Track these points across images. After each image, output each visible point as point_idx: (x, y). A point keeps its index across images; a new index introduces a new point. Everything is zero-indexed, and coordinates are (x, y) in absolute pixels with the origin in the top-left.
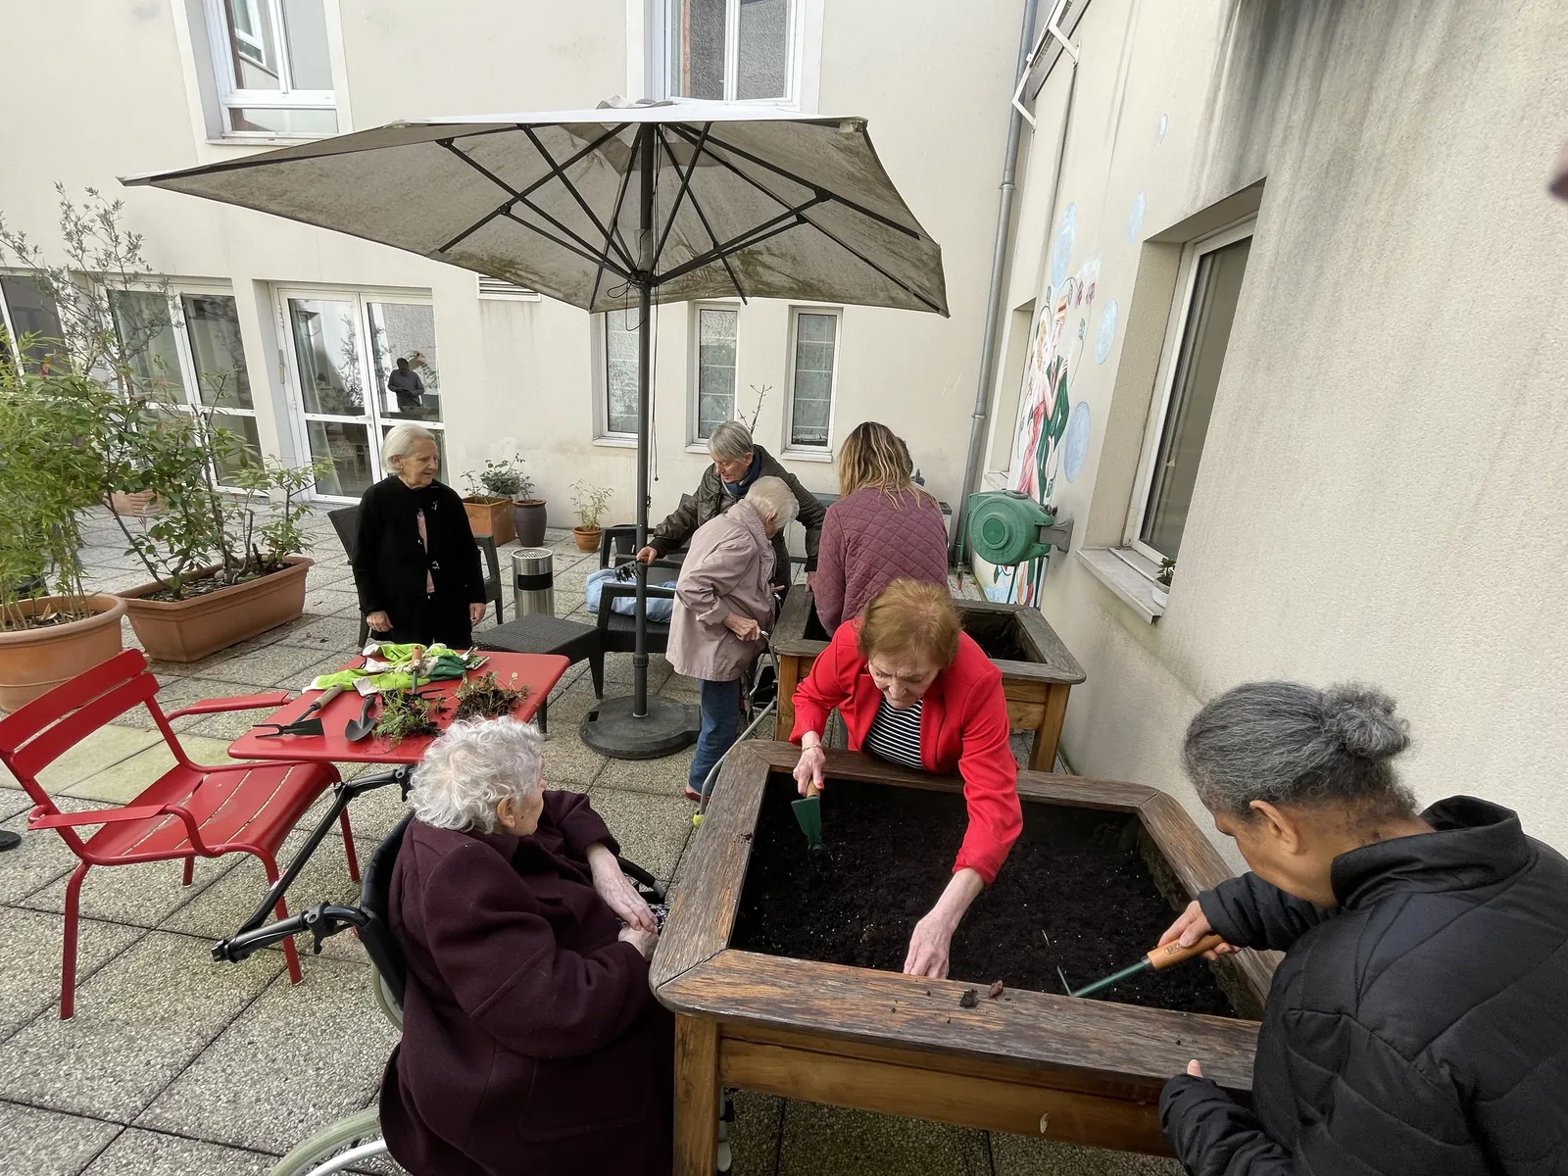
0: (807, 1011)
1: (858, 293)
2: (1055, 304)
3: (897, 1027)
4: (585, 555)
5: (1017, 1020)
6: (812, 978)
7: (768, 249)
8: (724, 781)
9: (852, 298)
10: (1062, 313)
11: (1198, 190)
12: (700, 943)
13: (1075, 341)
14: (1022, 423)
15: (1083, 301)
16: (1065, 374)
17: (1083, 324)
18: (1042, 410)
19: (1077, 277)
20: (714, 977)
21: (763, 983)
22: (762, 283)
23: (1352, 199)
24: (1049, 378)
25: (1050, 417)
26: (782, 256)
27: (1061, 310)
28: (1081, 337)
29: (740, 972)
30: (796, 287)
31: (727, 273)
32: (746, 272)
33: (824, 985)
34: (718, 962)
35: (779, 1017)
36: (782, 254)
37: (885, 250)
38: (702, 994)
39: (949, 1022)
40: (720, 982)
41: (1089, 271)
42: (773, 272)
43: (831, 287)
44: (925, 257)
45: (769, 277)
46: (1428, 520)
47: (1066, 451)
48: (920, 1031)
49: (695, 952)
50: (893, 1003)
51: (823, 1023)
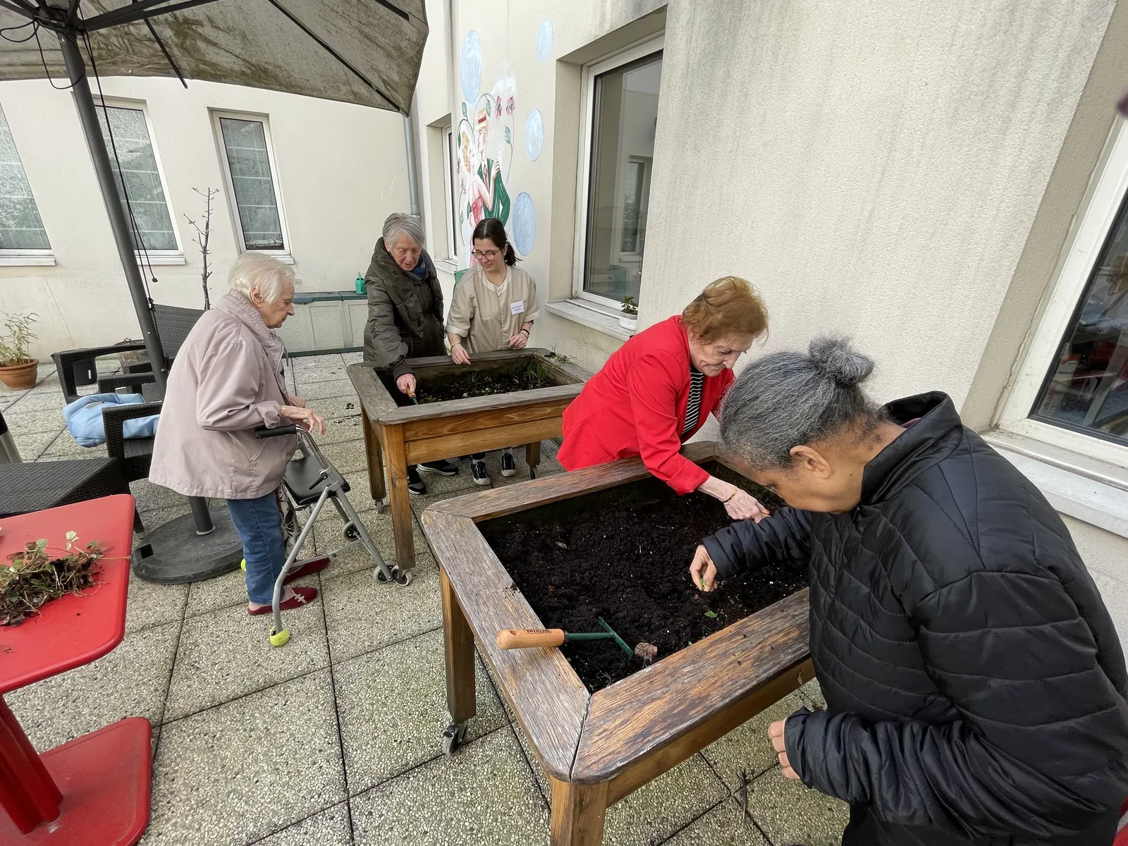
0: (693, 705)
1: (319, 84)
2: (474, 116)
3: (752, 673)
4: (22, 392)
5: (799, 621)
6: (672, 675)
7: (211, 20)
8: (444, 550)
9: (312, 90)
10: (483, 124)
11: (603, 15)
12: (566, 704)
13: (502, 145)
14: (461, 216)
15: (504, 111)
16: (499, 174)
17: (508, 130)
18: (480, 204)
19: (492, 93)
20: (605, 726)
21: (645, 704)
22: (205, 63)
23: (747, 20)
24: (482, 177)
25: (490, 207)
26: (229, 30)
27: (481, 121)
28: (509, 142)
29: (621, 707)
30: (248, 71)
31: (157, 45)
32: (182, 46)
33: (683, 675)
34: (596, 712)
35: (682, 723)
36: (228, 28)
37: (357, 34)
38: (612, 749)
39: (772, 649)
40: (615, 728)
41: (505, 87)
42: (218, 50)
43: (290, 76)
44: (404, 44)
45: (212, 55)
46: (837, 233)
47: (515, 233)
48: (765, 667)
49: (571, 716)
50: (733, 657)
51: (711, 706)
